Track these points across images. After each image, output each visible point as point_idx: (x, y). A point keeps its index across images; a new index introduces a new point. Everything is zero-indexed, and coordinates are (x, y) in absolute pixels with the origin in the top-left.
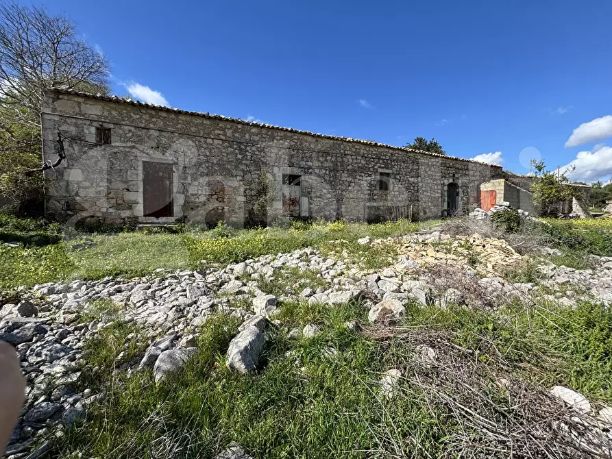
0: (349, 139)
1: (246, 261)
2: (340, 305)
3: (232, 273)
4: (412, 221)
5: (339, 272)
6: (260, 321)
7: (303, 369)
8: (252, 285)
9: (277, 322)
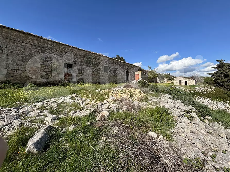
0: (93, 52)
1: (44, 101)
2: (85, 116)
3: (35, 107)
4: (115, 84)
5: (87, 103)
6: (47, 127)
7: (67, 144)
8: (46, 112)
9: (57, 126)
